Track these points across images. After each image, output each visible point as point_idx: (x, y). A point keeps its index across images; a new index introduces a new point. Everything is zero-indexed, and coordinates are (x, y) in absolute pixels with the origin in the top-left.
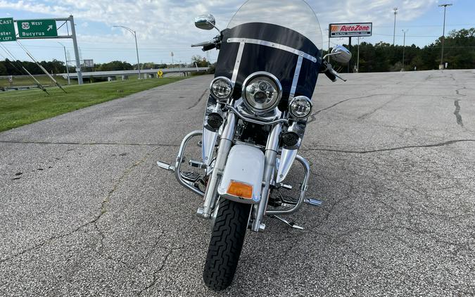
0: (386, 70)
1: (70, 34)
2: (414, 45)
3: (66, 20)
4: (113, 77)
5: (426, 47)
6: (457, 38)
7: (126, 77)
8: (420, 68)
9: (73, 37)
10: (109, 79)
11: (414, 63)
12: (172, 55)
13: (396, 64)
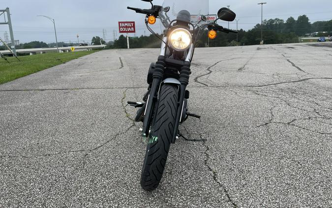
0: (225, 45)
1: (7, 21)
2: (241, 30)
3: (4, 11)
4: (34, 53)
5: (249, 30)
6: (267, 25)
7: (44, 52)
8: (247, 44)
9: (9, 23)
10: (31, 54)
11: (242, 41)
12: (78, 37)
13: (231, 42)
